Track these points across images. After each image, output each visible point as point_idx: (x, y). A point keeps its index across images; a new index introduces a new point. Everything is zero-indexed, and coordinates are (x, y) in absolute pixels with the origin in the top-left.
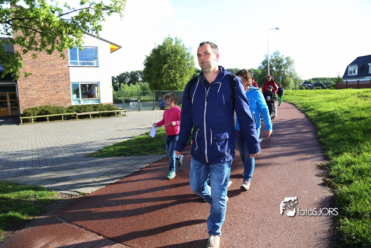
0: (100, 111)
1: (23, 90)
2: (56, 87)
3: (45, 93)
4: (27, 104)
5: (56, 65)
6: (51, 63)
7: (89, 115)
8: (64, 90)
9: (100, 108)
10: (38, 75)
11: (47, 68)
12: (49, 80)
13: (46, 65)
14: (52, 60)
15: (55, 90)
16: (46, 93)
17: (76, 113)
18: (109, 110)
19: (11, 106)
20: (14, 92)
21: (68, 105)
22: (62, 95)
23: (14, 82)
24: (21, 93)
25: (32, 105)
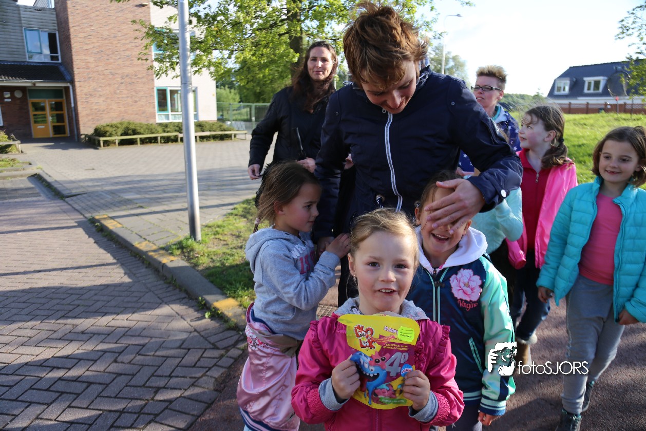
0: (210, 131)
1: (84, 96)
2: (134, 93)
3: (117, 102)
4: (90, 118)
5: (133, 58)
6: (125, 54)
8: (145, 98)
9: (208, 127)
10: (107, 72)
11: (120, 62)
12: (123, 81)
13: (118, 57)
14: (128, 49)
15: (131, 98)
16: (119, 102)
17: (175, 133)
18: (222, 131)
19: (53, 122)
20: (58, 100)
21: (151, 121)
22: (142, 105)
23: (68, 82)
24: (82, 100)
25: (98, 120)
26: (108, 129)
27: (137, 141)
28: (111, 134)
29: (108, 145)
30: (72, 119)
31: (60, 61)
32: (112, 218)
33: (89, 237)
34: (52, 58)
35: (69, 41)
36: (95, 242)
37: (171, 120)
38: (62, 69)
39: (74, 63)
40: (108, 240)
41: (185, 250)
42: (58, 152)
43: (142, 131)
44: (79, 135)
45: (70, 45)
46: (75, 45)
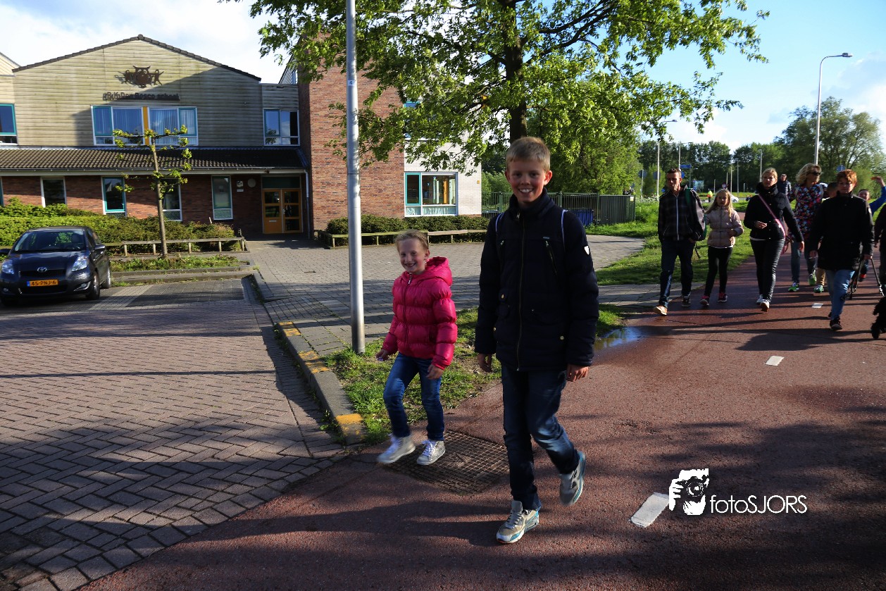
0: (468, 229)
1: (320, 185)
4: (326, 211)
7: (449, 236)
8: (392, 187)
17: (426, 231)
19: (287, 214)
20: (294, 189)
21: (398, 216)
22: (388, 195)
23: (304, 169)
24: (318, 190)
25: (334, 213)
26: (343, 224)
27: (376, 240)
28: (345, 230)
29: (342, 245)
30: (306, 212)
31: (299, 144)
32: (295, 326)
33: (265, 344)
34: (293, 141)
35: (309, 121)
36: (267, 350)
37: (422, 215)
38: (300, 153)
39: (312, 146)
40: (280, 348)
41: (341, 362)
42: (288, 250)
43: (383, 227)
44: (313, 231)
45: (310, 125)
46: (314, 126)
